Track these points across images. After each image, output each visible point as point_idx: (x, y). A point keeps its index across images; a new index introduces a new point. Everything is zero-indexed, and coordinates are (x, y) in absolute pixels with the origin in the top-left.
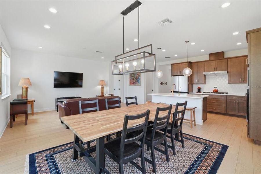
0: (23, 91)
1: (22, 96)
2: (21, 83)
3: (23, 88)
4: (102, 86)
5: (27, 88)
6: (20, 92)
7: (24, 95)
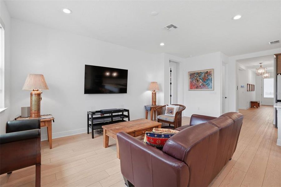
0: (31, 99)
1: (30, 109)
2: (29, 84)
3: (31, 95)
4: (155, 91)
5: (39, 95)
6: (26, 102)
7: (34, 109)
